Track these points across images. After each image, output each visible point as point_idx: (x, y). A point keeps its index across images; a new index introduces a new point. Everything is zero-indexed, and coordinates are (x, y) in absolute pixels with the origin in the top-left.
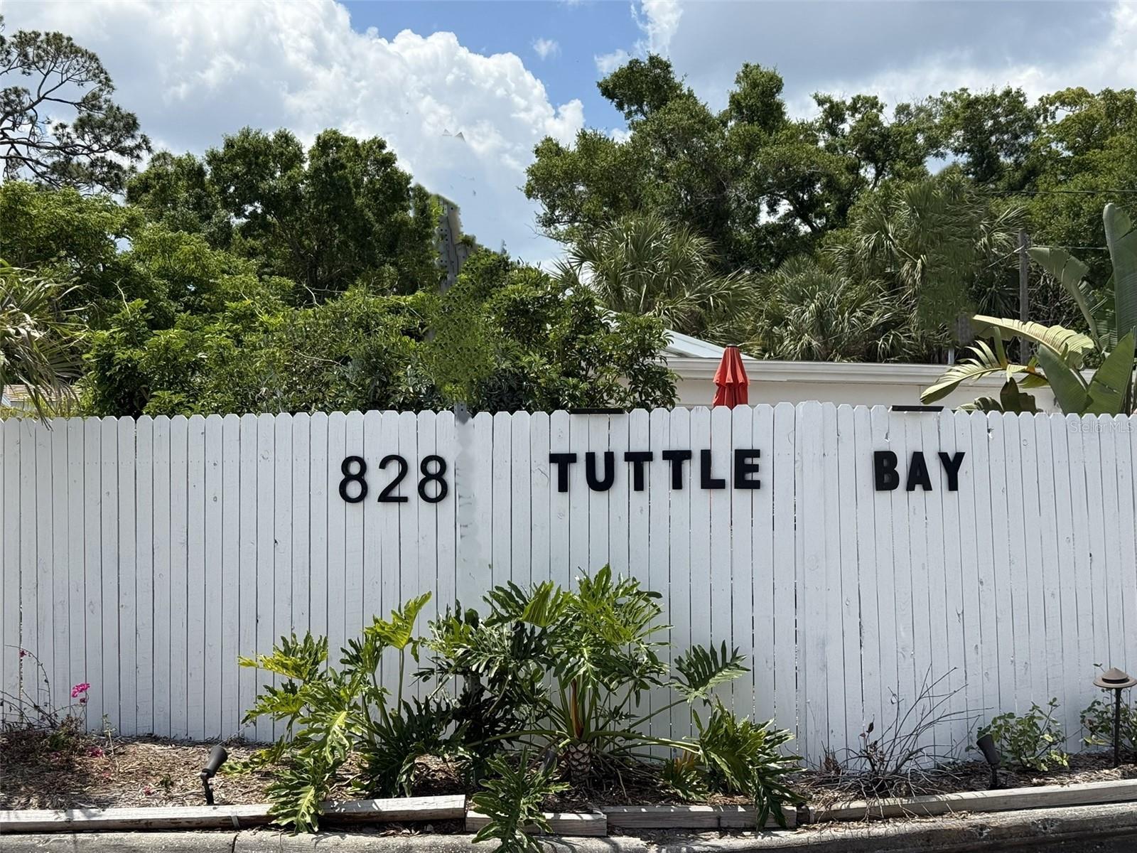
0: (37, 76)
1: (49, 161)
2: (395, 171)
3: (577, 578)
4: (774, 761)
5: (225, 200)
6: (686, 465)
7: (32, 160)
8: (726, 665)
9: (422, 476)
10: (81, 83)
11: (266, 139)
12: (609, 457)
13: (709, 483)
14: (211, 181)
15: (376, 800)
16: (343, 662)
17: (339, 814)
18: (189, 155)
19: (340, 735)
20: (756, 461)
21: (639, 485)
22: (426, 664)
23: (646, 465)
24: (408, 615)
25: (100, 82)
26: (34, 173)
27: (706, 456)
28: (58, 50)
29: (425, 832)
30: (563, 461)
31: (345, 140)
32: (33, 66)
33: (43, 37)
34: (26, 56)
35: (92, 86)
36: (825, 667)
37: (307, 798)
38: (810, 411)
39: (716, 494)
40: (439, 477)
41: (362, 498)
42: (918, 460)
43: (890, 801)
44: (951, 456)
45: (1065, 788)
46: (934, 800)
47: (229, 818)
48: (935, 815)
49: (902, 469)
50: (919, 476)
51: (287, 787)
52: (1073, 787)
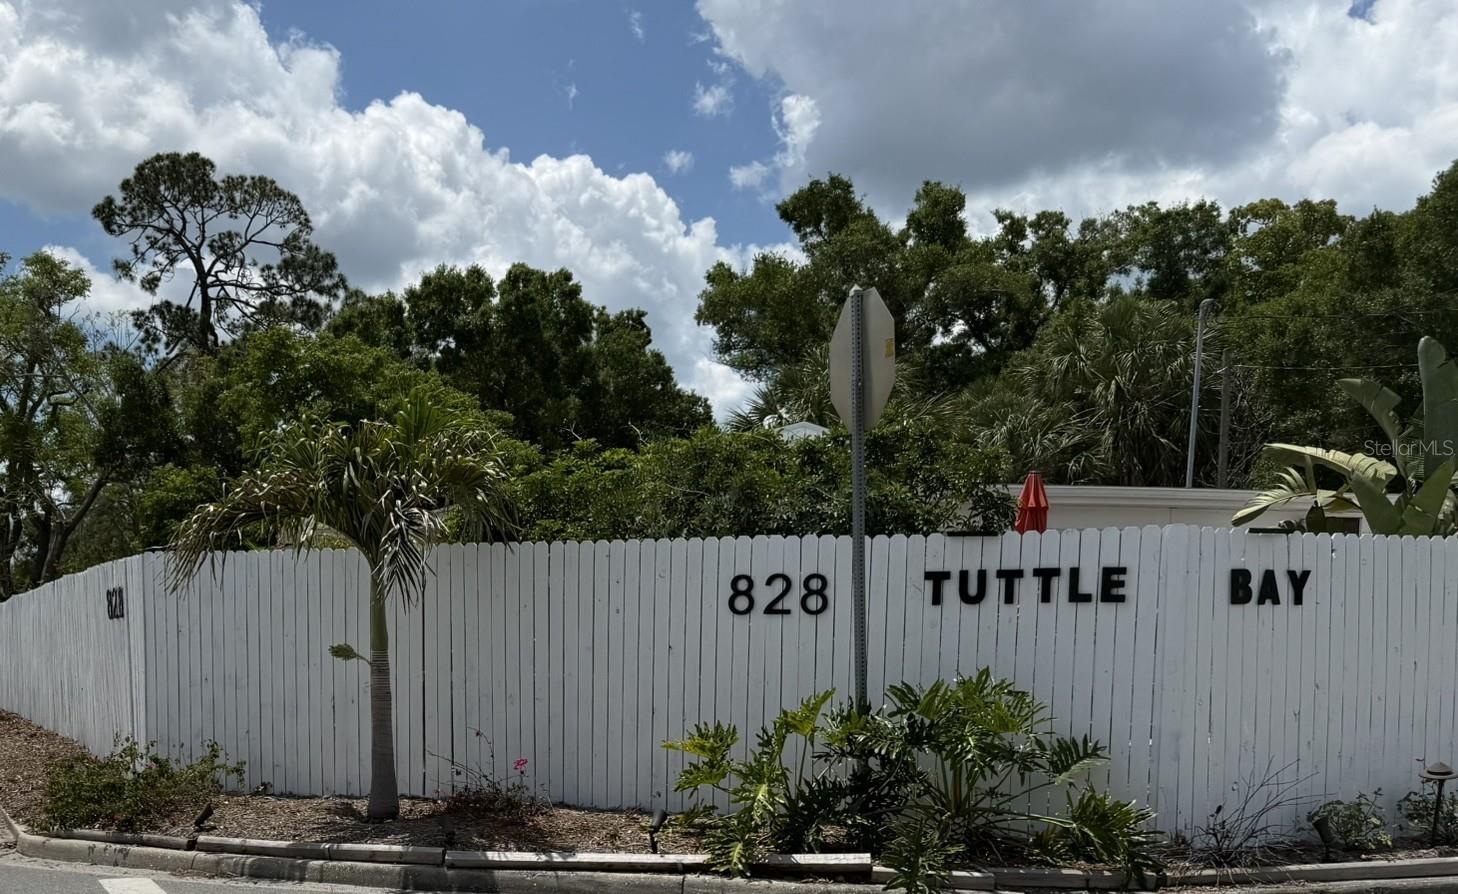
0: (243, 219)
1: (258, 302)
2: (580, 303)
3: (955, 680)
4: (1138, 834)
5: (420, 335)
6: (1055, 581)
7: (241, 301)
8: (1087, 755)
9: (804, 592)
10: (283, 225)
11: (459, 275)
12: (982, 575)
13: (1076, 596)
14: (409, 318)
15: (794, 855)
16: (760, 744)
17: (764, 865)
18: (389, 293)
19: (765, 803)
20: (1122, 577)
21: (1009, 598)
22: (819, 748)
23: (1016, 581)
24: (812, 709)
25: (300, 223)
26: (240, 314)
27: (1075, 573)
28: (263, 195)
29: (836, 882)
30: (937, 578)
31: (532, 273)
32: (240, 210)
33: (249, 181)
34: (233, 200)
35: (293, 227)
36: (1177, 758)
37: (737, 850)
38: (1175, 534)
39: (1082, 606)
40: (821, 592)
41: (748, 611)
42: (1269, 577)
43: (1238, 870)
44: (1298, 574)
45: (1392, 863)
46: (1275, 870)
47: (675, 864)
48: (1279, 882)
49: (1255, 585)
50: (1269, 592)
51: (719, 843)
52: (1399, 863)
